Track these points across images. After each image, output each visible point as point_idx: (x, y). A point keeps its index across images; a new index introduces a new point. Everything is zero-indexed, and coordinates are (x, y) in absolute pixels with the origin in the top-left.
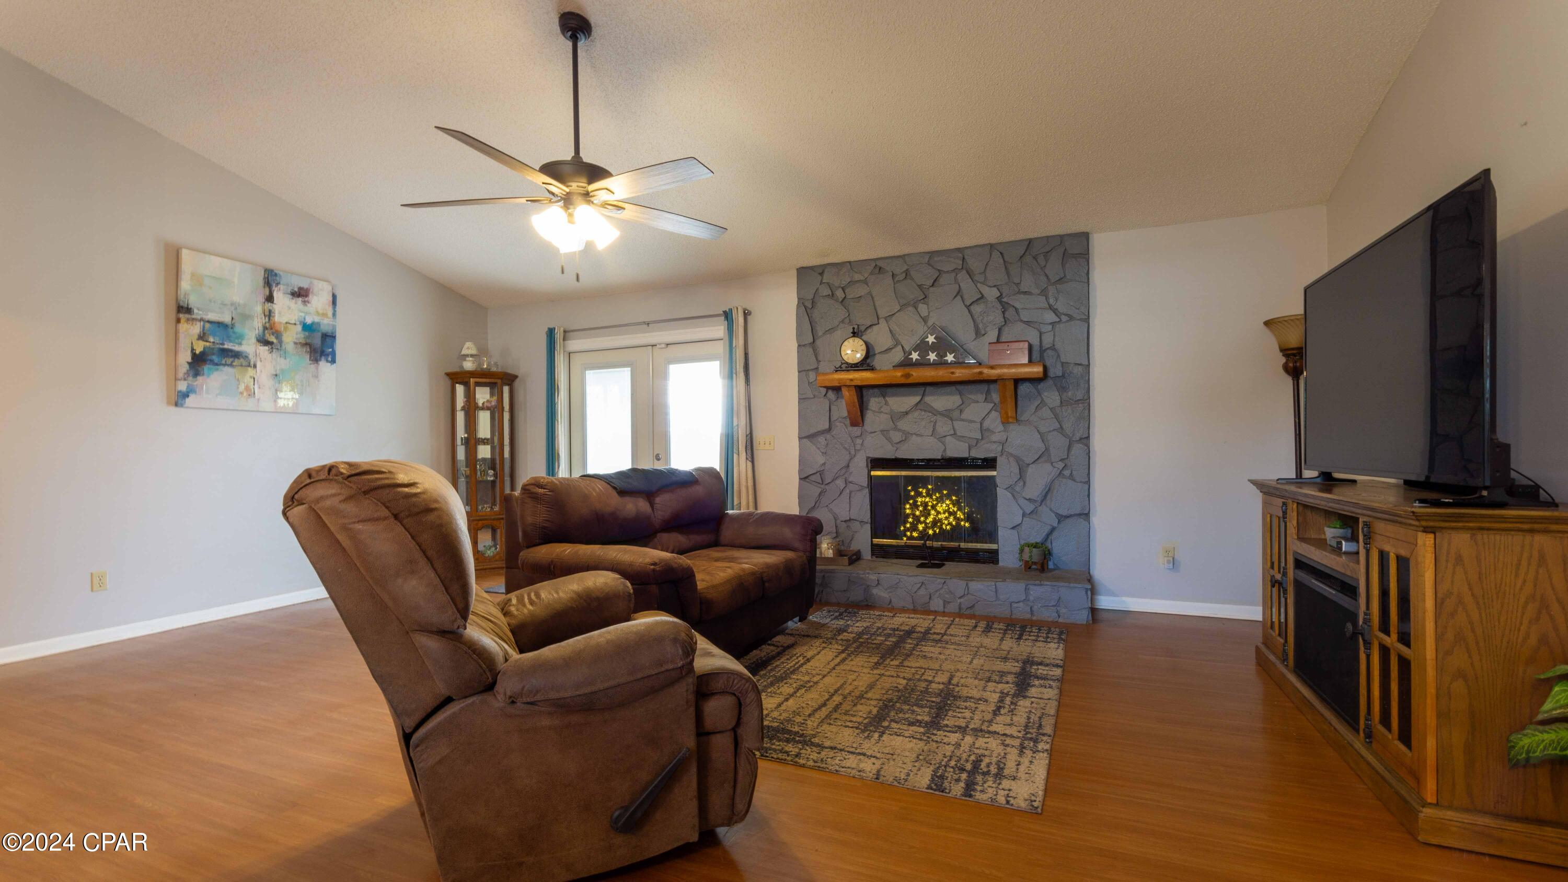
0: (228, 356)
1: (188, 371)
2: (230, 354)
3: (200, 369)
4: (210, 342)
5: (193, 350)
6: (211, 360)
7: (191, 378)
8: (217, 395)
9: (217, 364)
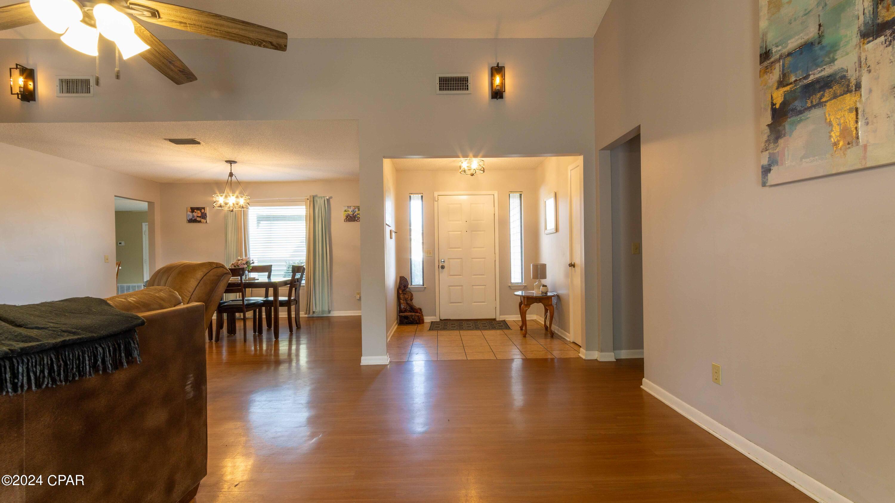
0: (814, 92)
1: (768, 137)
2: (817, 86)
3: (780, 128)
4: (791, 83)
5: (773, 104)
6: (793, 110)
7: (772, 145)
8: (801, 159)
9: (801, 112)
